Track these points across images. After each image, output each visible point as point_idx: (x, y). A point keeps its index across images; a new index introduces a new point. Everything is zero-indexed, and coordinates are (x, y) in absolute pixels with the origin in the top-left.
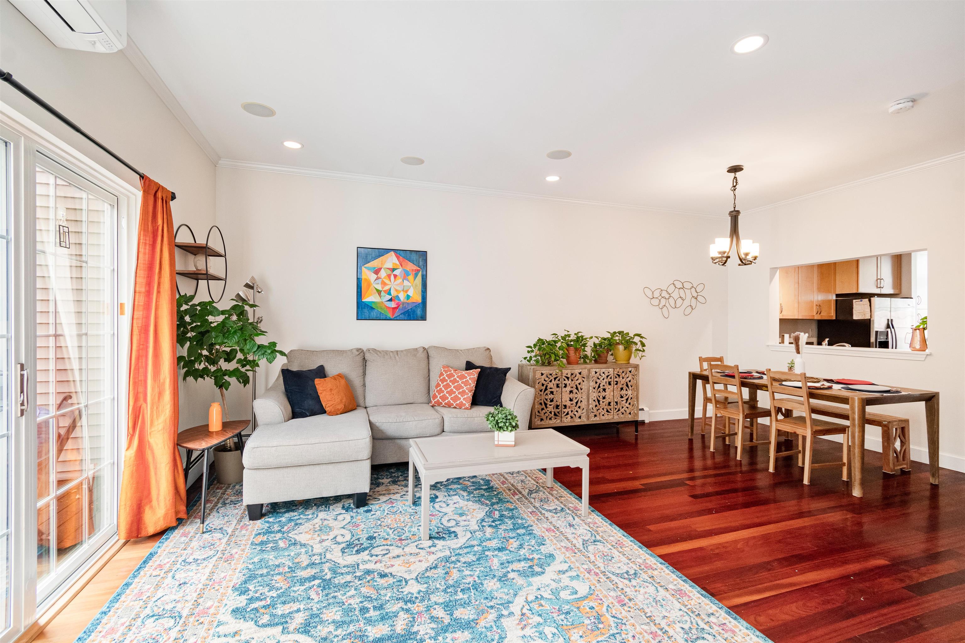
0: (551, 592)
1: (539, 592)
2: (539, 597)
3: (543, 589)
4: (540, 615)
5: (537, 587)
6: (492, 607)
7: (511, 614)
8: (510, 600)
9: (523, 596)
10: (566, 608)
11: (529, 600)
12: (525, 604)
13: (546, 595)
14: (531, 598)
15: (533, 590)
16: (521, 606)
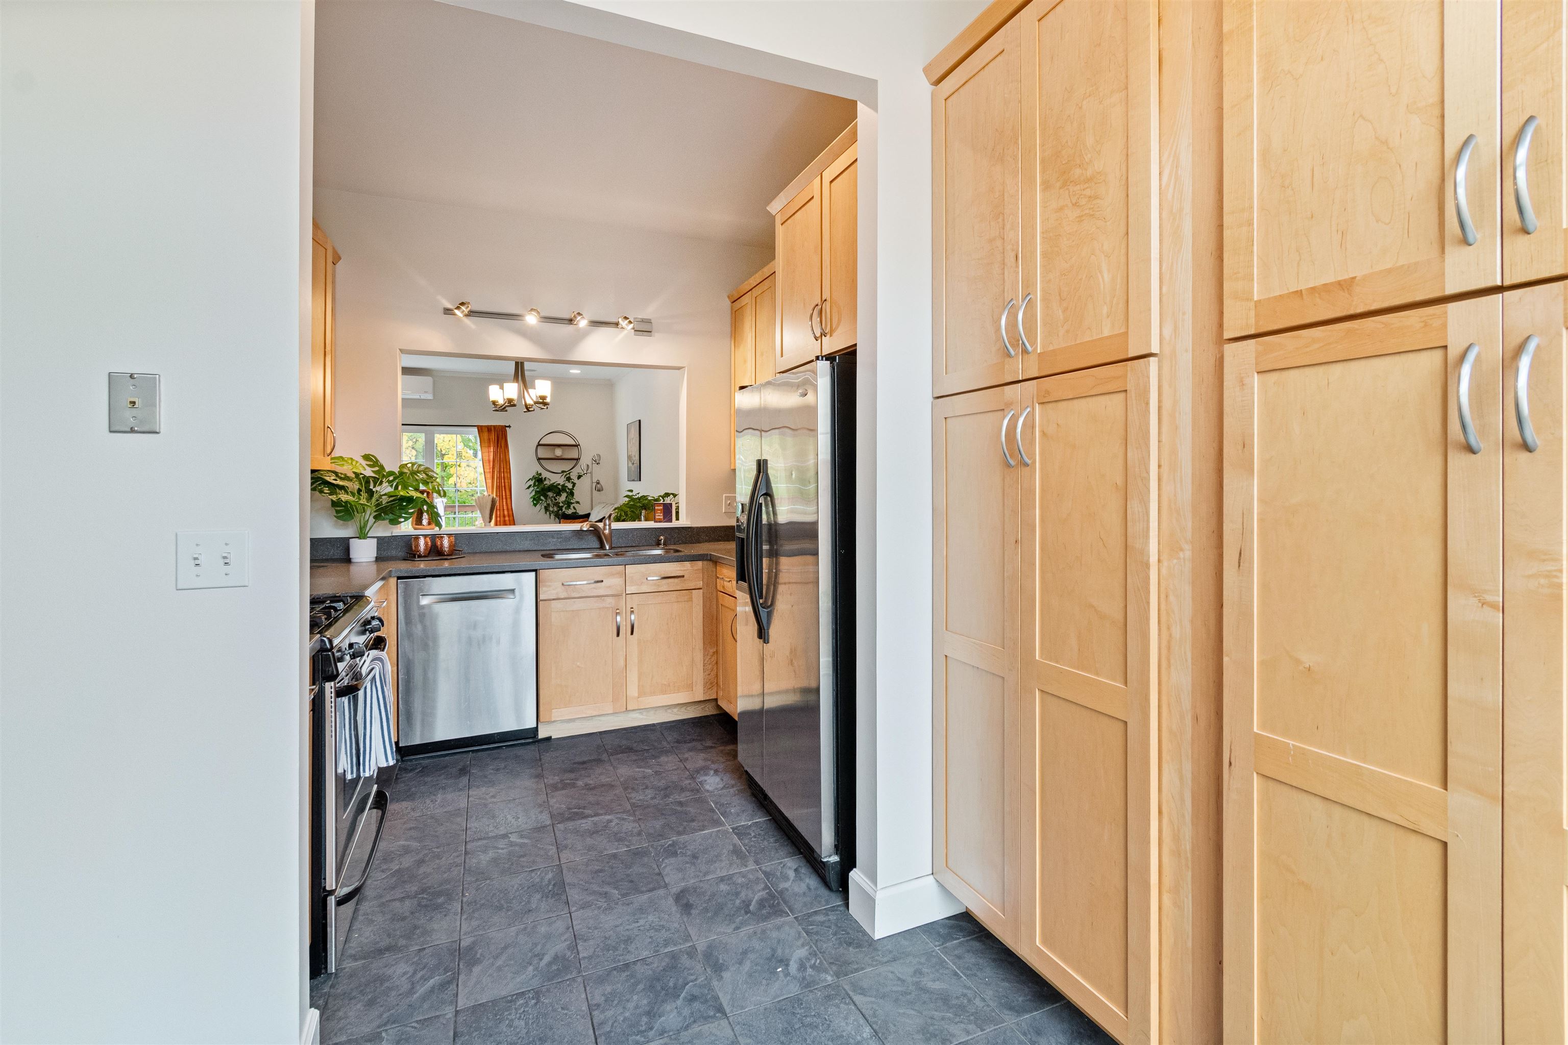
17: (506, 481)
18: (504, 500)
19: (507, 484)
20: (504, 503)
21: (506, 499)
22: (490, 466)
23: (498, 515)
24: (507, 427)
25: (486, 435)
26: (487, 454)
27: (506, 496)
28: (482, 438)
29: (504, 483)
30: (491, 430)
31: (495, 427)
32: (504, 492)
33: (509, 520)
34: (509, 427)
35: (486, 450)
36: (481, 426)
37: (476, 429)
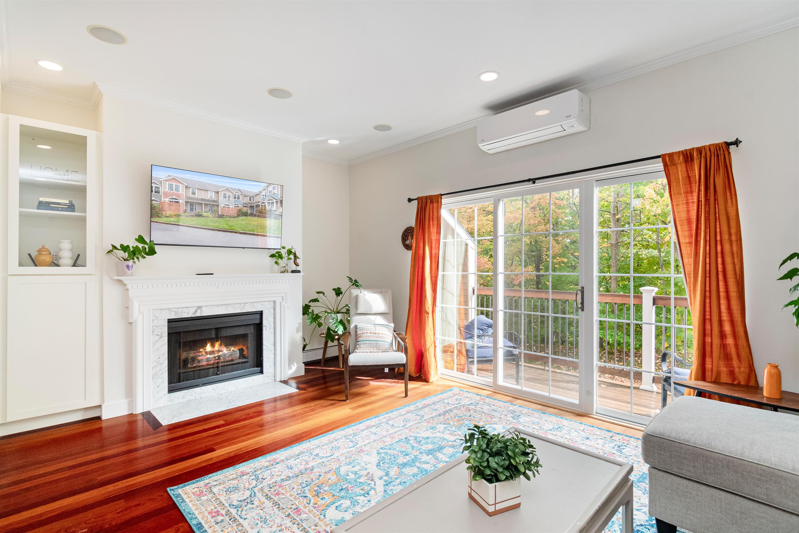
0: (358, 501)
1: (368, 498)
2: (366, 495)
3: (366, 502)
4: (360, 483)
5: (371, 502)
6: (396, 478)
7: (381, 478)
8: (387, 487)
9: (379, 492)
10: (342, 494)
11: (373, 491)
12: (375, 487)
13: (362, 498)
14: (372, 492)
15: (374, 499)
16: (377, 485)
17: (728, 260)
18: (723, 302)
19: (729, 268)
20: (724, 308)
21: (728, 298)
22: (690, 230)
23: (708, 332)
24: (732, 144)
25: (681, 171)
26: (683, 208)
27: (727, 291)
28: (673, 178)
29: (723, 263)
30: (692, 160)
31: (700, 150)
32: (721, 284)
33: (736, 345)
34: (737, 143)
35: (682, 199)
36: (671, 155)
37: (659, 165)
